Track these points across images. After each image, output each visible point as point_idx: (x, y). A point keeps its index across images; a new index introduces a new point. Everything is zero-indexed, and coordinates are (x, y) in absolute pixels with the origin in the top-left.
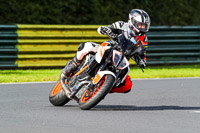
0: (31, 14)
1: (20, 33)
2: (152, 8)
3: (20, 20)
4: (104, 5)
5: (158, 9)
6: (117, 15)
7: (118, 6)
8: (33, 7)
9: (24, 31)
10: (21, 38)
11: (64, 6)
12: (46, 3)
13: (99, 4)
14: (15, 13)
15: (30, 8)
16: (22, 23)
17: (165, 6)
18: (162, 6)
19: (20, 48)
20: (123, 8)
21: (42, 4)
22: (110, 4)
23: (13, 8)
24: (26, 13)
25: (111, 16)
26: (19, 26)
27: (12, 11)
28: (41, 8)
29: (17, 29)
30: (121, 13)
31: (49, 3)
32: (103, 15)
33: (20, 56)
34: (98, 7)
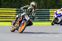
2: (20, 3)
4: (5, 2)
5: (21, 4)
6: (9, 5)
7: (9, 3)
13: (3, 2)
17: (24, 3)
18: (23, 3)
20: (11, 3)
22: (7, 2)
25: (7, 6)
30: (10, 5)
32: (4, 5)
34: (3, 3)
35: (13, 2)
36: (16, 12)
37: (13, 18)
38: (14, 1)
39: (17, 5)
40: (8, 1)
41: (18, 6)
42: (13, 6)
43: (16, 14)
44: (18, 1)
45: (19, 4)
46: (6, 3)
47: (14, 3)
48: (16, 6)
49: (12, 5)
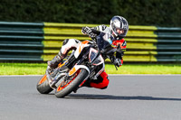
0: (56, 13)
1: (46, 31)
2: (166, 11)
3: (46, 18)
5: (172, 12)
6: (135, 16)
7: (135, 9)
8: (59, 7)
9: (50, 29)
10: (47, 35)
11: (86, 7)
12: (70, 3)
13: (118, 6)
14: (42, 12)
15: (55, 8)
16: (48, 21)
18: (175, 10)
19: (46, 44)
21: (67, 5)
22: (128, 6)
23: (41, 8)
24: (52, 13)
26: (46, 24)
27: (39, 11)
28: (66, 8)
29: (43, 26)
30: (138, 15)
31: (73, 4)
33: (45, 51)
34: (118, 9)
35: (147, 5)
36: (156, 36)
37: (147, 53)
38: (150, 4)
39: (158, 16)
40: (131, 4)
41: (161, 19)
42: (148, 20)
43: (156, 41)
44: (161, 5)
45: (164, 13)
46: (126, 10)
47: (150, 9)
48: (155, 18)
49: (143, 16)
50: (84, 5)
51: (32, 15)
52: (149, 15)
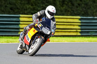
0: (27, 10)
1: (21, 19)
2: (85, 8)
3: (21, 13)
4: (62, 6)
5: (88, 9)
6: (69, 11)
7: (69, 7)
8: (28, 7)
9: (23, 18)
11: (43, 6)
12: (34, 5)
14: (19, 9)
15: (26, 7)
16: (22, 14)
17: (92, 7)
19: (21, 26)
20: (71, 8)
21: (32, 5)
22: (65, 6)
23: (18, 7)
24: (25, 9)
25: (65, 12)
27: (17, 8)
28: (32, 7)
29: (20, 17)
31: (36, 5)
32: (61, 11)
33: (21, 30)
34: (60, 7)
36: (80, 21)
37: (75, 30)
38: (77, 5)
39: (81, 11)
40: (67, 5)
41: (83, 13)
42: (76, 13)
43: (80, 24)
44: (83, 5)
45: (84, 9)
46: (64, 8)
47: (77, 7)
48: (80, 12)
49: (73, 11)
50: (41, 5)
51: (14, 11)
52: (76, 10)
